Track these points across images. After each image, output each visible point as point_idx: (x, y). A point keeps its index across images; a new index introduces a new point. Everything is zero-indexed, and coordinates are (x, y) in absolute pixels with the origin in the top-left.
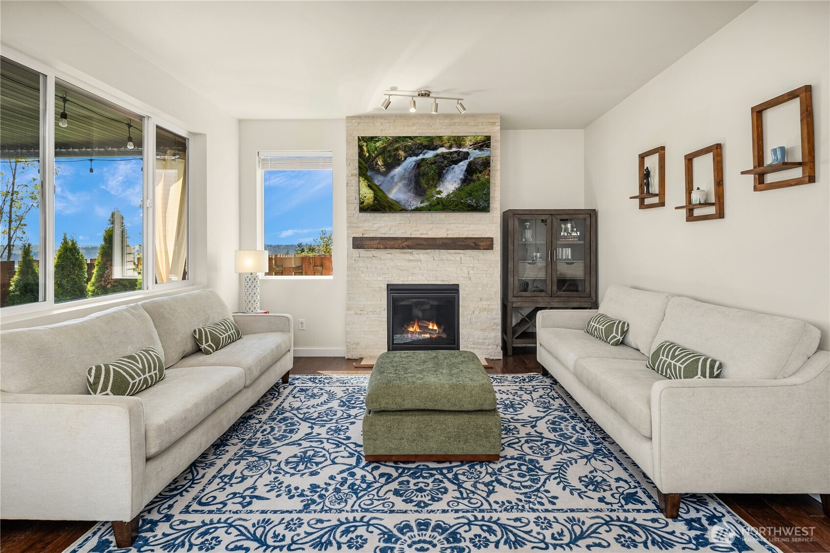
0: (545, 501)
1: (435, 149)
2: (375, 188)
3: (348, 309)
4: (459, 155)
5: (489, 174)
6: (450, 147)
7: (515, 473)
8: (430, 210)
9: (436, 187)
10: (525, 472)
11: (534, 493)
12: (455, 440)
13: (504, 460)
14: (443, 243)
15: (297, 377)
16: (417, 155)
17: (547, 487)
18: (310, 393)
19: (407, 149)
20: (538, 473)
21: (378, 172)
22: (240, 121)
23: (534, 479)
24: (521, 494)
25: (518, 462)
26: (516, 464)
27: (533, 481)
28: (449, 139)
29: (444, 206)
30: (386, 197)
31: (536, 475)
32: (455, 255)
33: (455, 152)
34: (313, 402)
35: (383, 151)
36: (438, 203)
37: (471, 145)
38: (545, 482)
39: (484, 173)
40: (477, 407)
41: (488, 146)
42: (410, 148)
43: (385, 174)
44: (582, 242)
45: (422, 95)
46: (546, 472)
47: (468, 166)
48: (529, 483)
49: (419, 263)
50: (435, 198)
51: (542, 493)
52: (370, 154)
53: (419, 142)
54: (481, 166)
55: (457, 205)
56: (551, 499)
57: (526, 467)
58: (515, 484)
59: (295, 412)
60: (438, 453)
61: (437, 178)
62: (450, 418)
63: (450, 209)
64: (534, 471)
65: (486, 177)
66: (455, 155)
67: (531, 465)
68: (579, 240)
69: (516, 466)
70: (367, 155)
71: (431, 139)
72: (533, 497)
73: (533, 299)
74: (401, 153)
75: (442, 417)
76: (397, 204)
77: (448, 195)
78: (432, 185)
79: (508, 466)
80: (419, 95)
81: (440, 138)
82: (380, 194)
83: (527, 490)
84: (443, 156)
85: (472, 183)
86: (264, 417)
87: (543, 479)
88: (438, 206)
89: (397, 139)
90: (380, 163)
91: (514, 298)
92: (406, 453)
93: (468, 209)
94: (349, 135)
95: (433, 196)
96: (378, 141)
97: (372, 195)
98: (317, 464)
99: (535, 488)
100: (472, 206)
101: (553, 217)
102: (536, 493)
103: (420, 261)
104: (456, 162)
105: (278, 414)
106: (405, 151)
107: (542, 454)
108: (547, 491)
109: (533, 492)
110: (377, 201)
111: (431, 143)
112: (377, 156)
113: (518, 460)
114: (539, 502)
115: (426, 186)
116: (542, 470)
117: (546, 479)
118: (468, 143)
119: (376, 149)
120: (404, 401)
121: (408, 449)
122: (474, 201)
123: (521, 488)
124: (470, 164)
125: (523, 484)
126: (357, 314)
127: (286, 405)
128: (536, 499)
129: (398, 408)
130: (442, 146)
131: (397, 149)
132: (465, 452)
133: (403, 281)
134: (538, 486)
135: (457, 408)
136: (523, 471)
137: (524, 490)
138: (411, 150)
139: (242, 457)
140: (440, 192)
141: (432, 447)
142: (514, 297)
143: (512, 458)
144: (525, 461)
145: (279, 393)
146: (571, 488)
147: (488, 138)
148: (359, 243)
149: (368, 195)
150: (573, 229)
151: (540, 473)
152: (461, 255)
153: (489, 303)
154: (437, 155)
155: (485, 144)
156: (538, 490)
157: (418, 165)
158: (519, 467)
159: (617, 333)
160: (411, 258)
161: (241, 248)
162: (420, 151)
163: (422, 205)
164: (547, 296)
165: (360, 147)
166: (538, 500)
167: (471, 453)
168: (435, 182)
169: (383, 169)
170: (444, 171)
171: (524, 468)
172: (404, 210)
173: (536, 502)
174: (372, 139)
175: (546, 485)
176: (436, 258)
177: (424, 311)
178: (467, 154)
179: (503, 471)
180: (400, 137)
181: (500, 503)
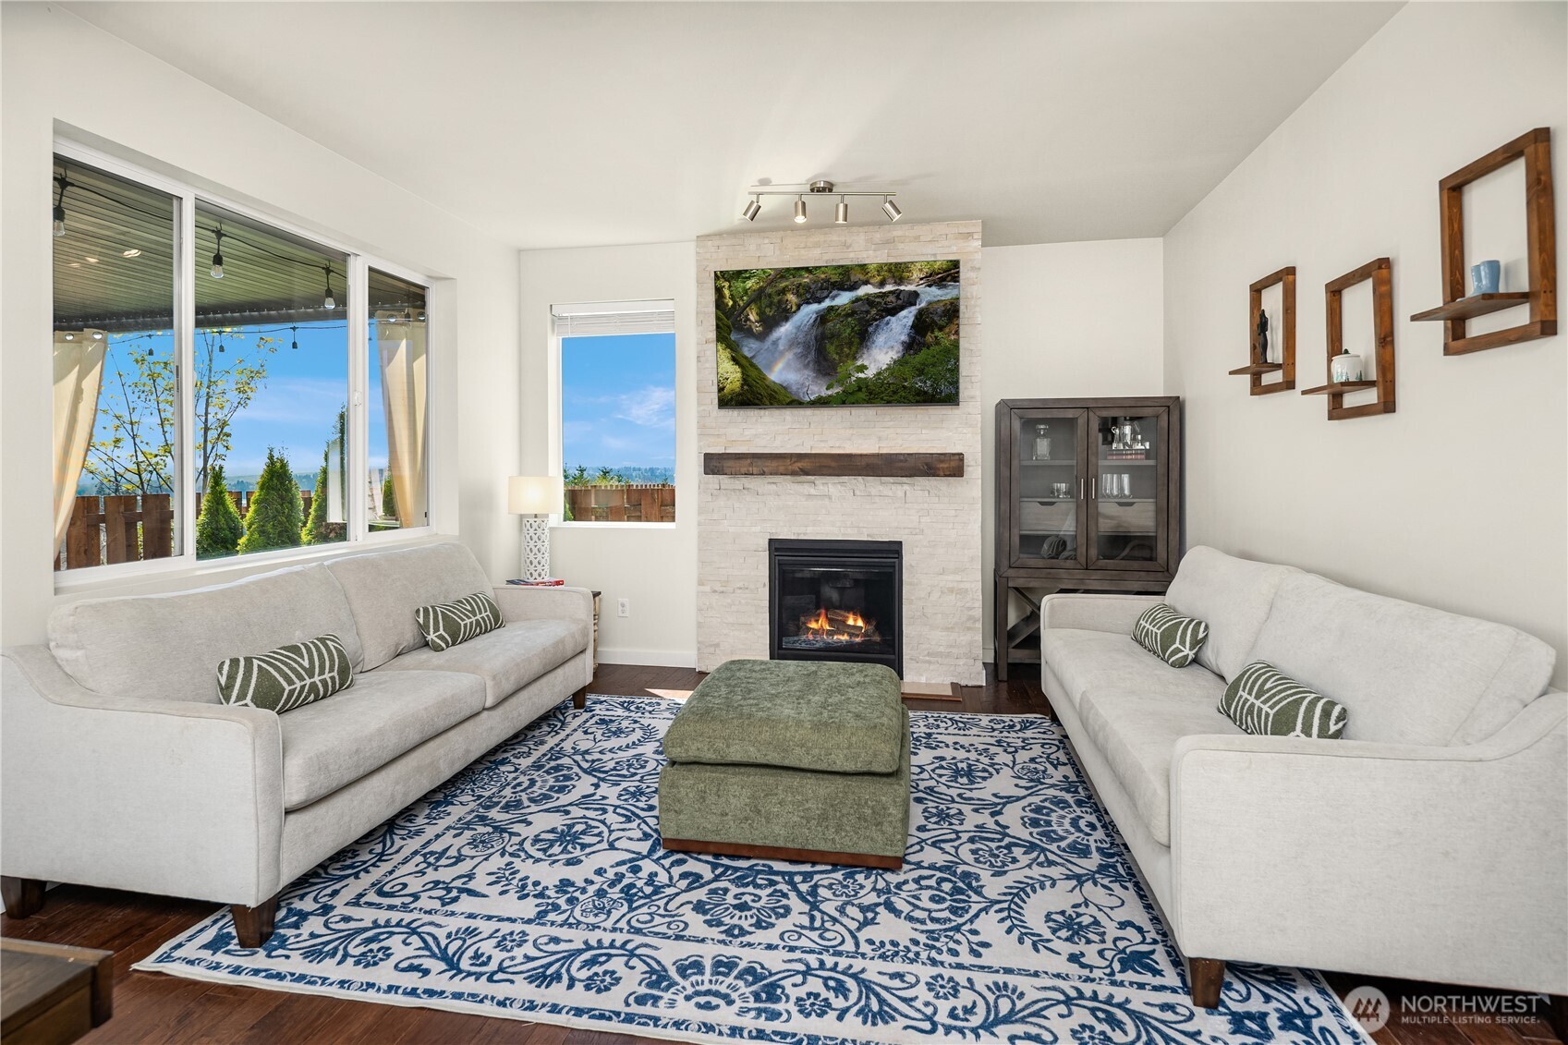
0: (963, 949)
1: (853, 287)
2: (744, 362)
3: (701, 583)
4: (898, 298)
5: (957, 333)
6: (882, 284)
7: (925, 894)
8: (844, 403)
9: (855, 359)
10: (947, 893)
11: (948, 933)
12: (819, 824)
13: (915, 869)
14: (868, 465)
15: (602, 698)
16: (820, 301)
17: (976, 925)
18: (613, 727)
19: (801, 291)
20: (970, 897)
21: (749, 333)
22: (520, 251)
23: (958, 908)
24: (922, 932)
25: (939, 874)
26: (935, 878)
27: (954, 911)
28: (880, 268)
29: (871, 393)
30: (764, 378)
31: (965, 901)
32: (893, 487)
33: (890, 292)
34: (615, 742)
35: (758, 296)
36: (860, 389)
37: (921, 279)
38: (977, 916)
39: (947, 330)
40: (860, 767)
41: (956, 278)
42: (807, 288)
43: (761, 337)
44: (1151, 462)
45: (819, 190)
46: (986, 898)
47: (916, 317)
48: (946, 914)
49: (827, 501)
50: (854, 379)
51: (964, 935)
52: (735, 302)
53: (823, 276)
54: (941, 317)
55: (895, 393)
56: (975, 947)
57: (950, 885)
58: (918, 914)
59: (578, 758)
60: (790, 845)
61: (856, 340)
62: (810, 783)
63: (882, 399)
64: (963, 894)
65: (953, 337)
66: (891, 298)
67: (963, 882)
68: (1147, 458)
69: (932, 882)
70: (731, 303)
71: (845, 271)
72: (943, 939)
73: (1049, 573)
74: (791, 297)
75: (795, 780)
76: (783, 391)
77: (879, 374)
78: (847, 356)
79: (917, 881)
80: (812, 190)
81: (863, 267)
82: (753, 373)
83: (937, 926)
84: (868, 300)
85: (924, 351)
86: (525, 763)
87: (975, 909)
88: (860, 393)
89: (784, 273)
90: (753, 317)
91: (1010, 570)
92: (733, 840)
93: (918, 398)
94: (701, 269)
95: (850, 376)
96: (749, 278)
97: (739, 375)
98: (584, 846)
99: (953, 924)
100: (926, 393)
101: (1091, 414)
102: (951, 934)
103: (830, 498)
104: (894, 311)
105: (550, 759)
106: (798, 294)
107: (992, 865)
108: (975, 932)
109: (946, 930)
110: (748, 385)
111: (845, 278)
112: (748, 305)
113: (941, 871)
114: (950, 950)
115: (837, 357)
116: (979, 894)
117: (981, 911)
118: (916, 275)
119: (746, 291)
120: (728, 746)
121: (737, 834)
122: (929, 383)
123: (928, 921)
124: (920, 314)
125: (934, 914)
126: (715, 591)
127: (567, 746)
128: (947, 943)
129: (719, 759)
130: (866, 283)
131: (783, 291)
132: (838, 848)
133: (799, 534)
134: (960, 920)
135: (823, 766)
136: (942, 891)
137: (931, 926)
138: (808, 292)
139: (468, 826)
140: (862, 368)
141: (776, 834)
142: (1010, 567)
143: (932, 867)
144: (954, 874)
145: (563, 723)
146: (1024, 930)
147: (956, 264)
148: (715, 464)
149: (733, 374)
150: (1135, 436)
151: (975, 898)
152: (906, 487)
153: (958, 578)
154: (857, 300)
155: (948, 276)
156: (957, 929)
157: (822, 318)
158: (938, 883)
159: (1183, 642)
160: (813, 491)
161: (522, 472)
162: (826, 293)
163: (829, 392)
164: (1079, 566)
165: (719, 291)
166: (952, 945)
167: (848, 850)
168: (854, 349)
169: (757, 328)
170: (871, 329)
171: (947, 886)
172: (796, 403)
173: (945, 949)
174: (738, 274)
175: (977, 921)
176: (857, 492)
177: (842, 590)
178: (915, 295)
179: (904, 888)
180: (788, 270)
181: (878, 944)
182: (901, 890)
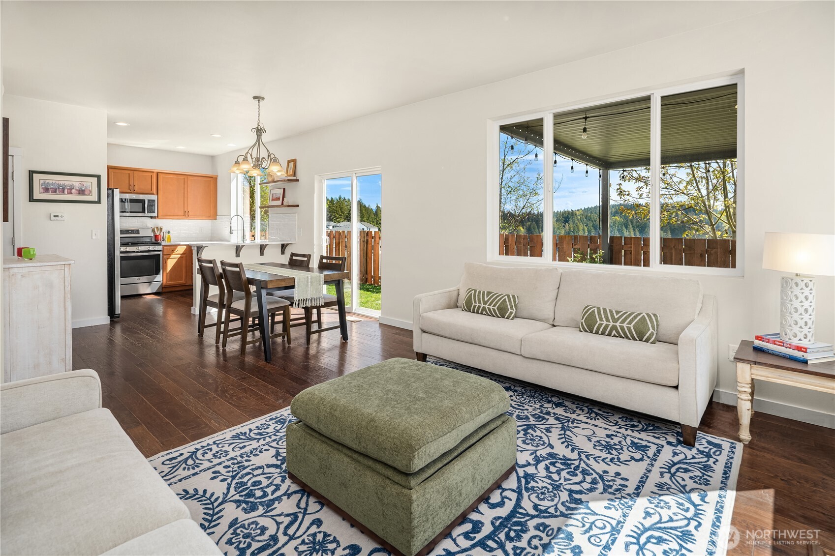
0: (223, 471)
7: (265, 482)
10: (255, 490)
11: (236, 472)
13: (287, 491)
17: (225, 484)
20: (240, 496)
23: (242, 486)
24: (249, 466)
25: (270, 497)
26: (270, 494)
27: (242, 484)
31: (241, 492)
38: (228, 489)
46: (230, 501)
48: (245, 480)
51: (228, 476)
56: (218, 474)
57: (257, 495)
58: (260, 471)
64: (245, 495)
67: (251, 502)
69: (269, 490)
72: (237, 469)
79: (278, 487)
83: (244, 472)
87: (232, 491)
99: (237, 478)
102: (234, 473)
108: (223, 480)
109: (238, 473)
113: (270, 500)
114: (229, 467)
116: (238, 502)
117: (228, 492)
123: (251, 471)
125: (251, 476)
128: (233, 468)
134: (235, 481)
136: (258, 489)
137: (247, 470)
143: (279, 499)
144: (262, 504)
146: (197, 496)
151: (237, 497)
156: (233, 477)
158: (265, 492)
166: (230, 469)
171: (259, 493)
173: (232, 466)
175: (226, 486)
179: (280, 478)
181: (263, 451)
182: (280, 476)
